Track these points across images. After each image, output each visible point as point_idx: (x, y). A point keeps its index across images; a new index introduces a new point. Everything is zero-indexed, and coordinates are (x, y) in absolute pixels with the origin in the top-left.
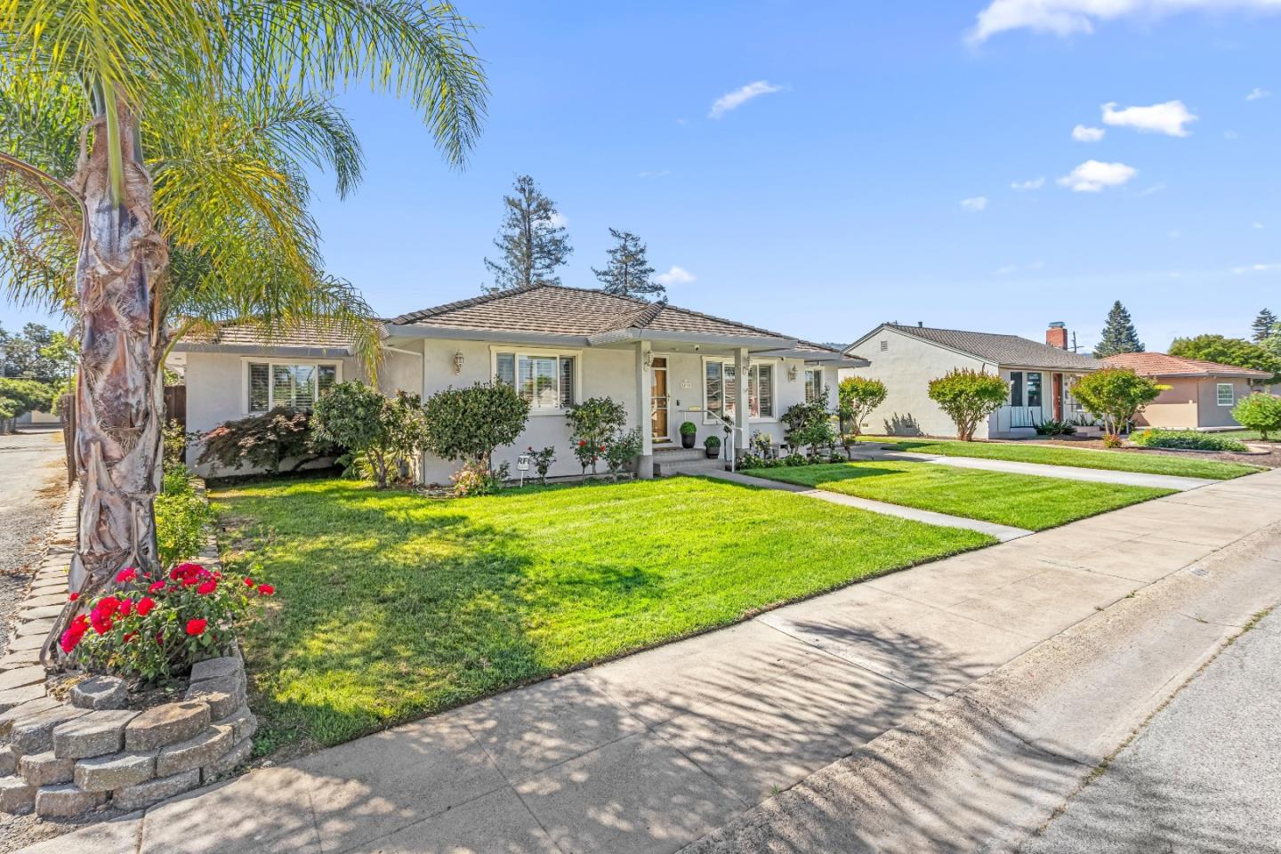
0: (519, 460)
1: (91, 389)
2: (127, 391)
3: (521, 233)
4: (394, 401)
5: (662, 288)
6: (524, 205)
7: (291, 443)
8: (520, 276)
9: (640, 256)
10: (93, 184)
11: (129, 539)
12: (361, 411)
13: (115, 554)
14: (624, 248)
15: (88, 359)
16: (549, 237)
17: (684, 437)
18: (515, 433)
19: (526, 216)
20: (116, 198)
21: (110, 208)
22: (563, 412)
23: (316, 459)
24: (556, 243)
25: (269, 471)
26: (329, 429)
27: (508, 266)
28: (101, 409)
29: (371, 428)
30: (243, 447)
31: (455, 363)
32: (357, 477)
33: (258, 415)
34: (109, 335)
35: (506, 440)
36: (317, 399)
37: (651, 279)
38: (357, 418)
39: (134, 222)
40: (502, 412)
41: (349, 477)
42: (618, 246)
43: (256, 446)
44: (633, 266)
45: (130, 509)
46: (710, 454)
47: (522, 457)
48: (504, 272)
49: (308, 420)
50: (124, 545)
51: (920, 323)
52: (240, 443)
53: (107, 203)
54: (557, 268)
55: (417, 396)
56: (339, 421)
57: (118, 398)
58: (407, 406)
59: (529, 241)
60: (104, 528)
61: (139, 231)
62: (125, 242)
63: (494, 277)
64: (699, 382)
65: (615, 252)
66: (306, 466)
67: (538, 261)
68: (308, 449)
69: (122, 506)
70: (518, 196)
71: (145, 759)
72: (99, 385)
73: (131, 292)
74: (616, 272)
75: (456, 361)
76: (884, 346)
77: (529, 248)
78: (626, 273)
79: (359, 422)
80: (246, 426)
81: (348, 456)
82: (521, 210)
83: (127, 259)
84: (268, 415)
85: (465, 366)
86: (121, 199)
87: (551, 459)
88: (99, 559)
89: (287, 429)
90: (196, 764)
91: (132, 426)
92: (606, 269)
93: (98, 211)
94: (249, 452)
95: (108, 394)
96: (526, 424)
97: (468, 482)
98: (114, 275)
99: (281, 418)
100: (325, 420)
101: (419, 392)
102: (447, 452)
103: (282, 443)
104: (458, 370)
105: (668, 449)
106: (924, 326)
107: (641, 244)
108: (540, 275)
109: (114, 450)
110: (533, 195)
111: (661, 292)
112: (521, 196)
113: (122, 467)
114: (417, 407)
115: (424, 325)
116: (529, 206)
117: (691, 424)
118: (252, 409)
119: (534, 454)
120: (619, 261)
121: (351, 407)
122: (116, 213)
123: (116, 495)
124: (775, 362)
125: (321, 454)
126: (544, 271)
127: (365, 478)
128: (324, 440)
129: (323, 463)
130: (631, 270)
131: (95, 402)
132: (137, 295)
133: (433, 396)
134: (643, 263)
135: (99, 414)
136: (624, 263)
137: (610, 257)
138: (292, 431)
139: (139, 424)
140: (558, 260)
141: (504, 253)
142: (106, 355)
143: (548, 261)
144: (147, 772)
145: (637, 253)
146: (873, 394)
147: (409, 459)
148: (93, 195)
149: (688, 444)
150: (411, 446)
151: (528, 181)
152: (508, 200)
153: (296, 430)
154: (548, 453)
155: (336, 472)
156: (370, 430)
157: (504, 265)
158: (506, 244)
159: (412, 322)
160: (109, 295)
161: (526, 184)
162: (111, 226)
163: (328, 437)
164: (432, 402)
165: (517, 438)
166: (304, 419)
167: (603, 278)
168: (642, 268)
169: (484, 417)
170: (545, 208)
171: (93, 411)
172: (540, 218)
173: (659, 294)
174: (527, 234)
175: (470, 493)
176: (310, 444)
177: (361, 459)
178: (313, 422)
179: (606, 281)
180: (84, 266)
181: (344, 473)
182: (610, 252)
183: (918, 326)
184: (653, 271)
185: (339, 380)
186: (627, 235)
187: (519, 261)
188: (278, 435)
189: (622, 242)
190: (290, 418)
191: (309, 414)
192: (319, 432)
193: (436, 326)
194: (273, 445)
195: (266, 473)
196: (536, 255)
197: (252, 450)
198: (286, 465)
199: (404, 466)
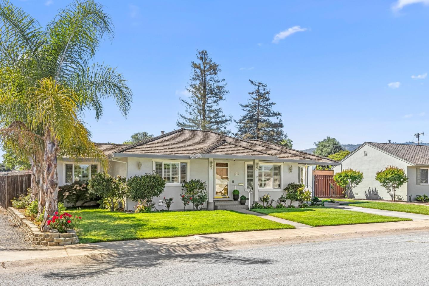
0: (159, 202)
1: (48, 179)
2: (54, 179)
3: (200, 83)
4: (117, 180)
5: (279, 114)
6: (202, 67)
7: (81, 195)
8: (200, 108)
9: (267, 96)
10: (48, 138)
11: (55, 208)
12: (105, 183)
13: (53, 211)
14: (258, 91)
15: (48, 173)
16: (215, 85)
17: (234, 196)
18: (160, 192)
19: (203, 73)
20: (52, 141)
21: (51, 143)
22: (181, 185)
23: (89, 201)
24: (219, 88)
25: (73, 206)
26: (94, 189)
27: (192, 102)
28: (50, 183)
29: (108, 189)
30: (64, 196)
31: (139, 166)
32: (105, 208)
33: (69, 184)
34: (51, 168)
35: (156, 195)
36: (90, 179)
37: (273, 109)
38: (103, 185)
39: (55, 145)
40: (154, 184)
41: (102, 208)
42: (254, 90)
43: (69, 195)
44: (263, 101)
45: (55, 202)
46: (242, 203)
47: (160, 201)
48: (190, 106)
49: (87, 186)
50: (54, 209)
51: (390, 141)
52: (64, 194)
53: (50, 142)
54: (221, 102)
55: (125, 178)
56: (97, 187)
57: (52, 180)
58: (122, 181)
59: (205, 87)
60: (50, 206)
61: (55, 147)
62: (53, 150)
63: (185, 109)
64: (244, 173)
65: (253, 93)
66: (86, 204)
67: (210, 99)
68: (87, 197)
69: (53, 202)
70: (198, 62)
71: (64, 239)
72: (49, 178)
73: (54, 159)
74: (252, 105)
75: (139, 165)
76: (366, 153)
77: (204, 92)
78: (259, 105)
79: (104, 187)
80: (65, 188)
81: (101, 200)
82: (201, 70)
83: (53, 153)
84: (73, 184)
85: (143, 167)
86: (53, 141)
87: (171, 202)
88: (50, 211)
89: (80, 189)
90: (71, 241)
91: (55, 186)
92: (247, 104)
93: (49, 143)
94: (67, 197)
95: (51, 180)
96: (164, 189)
97: (139, 208)
98: (52, 156)
99: (78, 185)
100: (93, 186)
101: (125, 177)
102: (135, 198)
103: (78, 195)
104: (140, 168)
105: (228, 201)
106: (391, 142)
107: (267, 89)
108: (211, 107)
109: (52, 191)
110: (207, 61)
111: (279, 116)
112: (201, 62)
113: (53, 194)
114: (125, 182)
115: (126, 152)
116: (205, 67)
117: (237, 190)
118: (67, 181)
119: (166, 200)
120: (254, 99)
121: (101, 182)
122: (52, 144)
123: (52, 200)
124: (281, 164)
125: (92, 199)
126: (213, 104)
127: (107, 209)
128: (93, 194)
129: (92, 203)
130: (262, 104)
131: (49, 181)
132: (55, 160)
133: (130, 178)
134: (268, 100)
135: (49, 184)
136: (257, 100)
137: (249, 96)
138: (81, 190)
139: (56, 186)
140: (221, 98)
141: (191, 94)
142: (51, 172)
143: (215, 99)
144: (64, 241)
145: (265, 94)
146: (355, 178)
147: (122, 201)
148: (48, 140)
149: (235, 199)
150: (122, 196)
151: (204, 53)
152: (194, 64)
153: (83, 190)
154: (171, 199)
155: (97, 206)
156: (108, 190)
157: (190, 101)
158: (192, 89)
159: (122, 151)
160: (51, 160)
161: (203, 55)
162: (51, 147)
163: (94, 192)
164: (129, 180)
165: (161, 194)
166: (85, 186)
167: (245, 109)
168: (268, 102)
169: (147, 186)
170: (214, 69)
171: (48, 183)
172: (211, 74)
173: (278, 118)
174: (204, 84)
175: (140, 212)
176: (88, 195)
177: (106, 201)
178: (89, 187)
179: (246, 110)
180: (46, 154)
181: (100, 206)
182: (250, 93)
183: (388, 142)
184: (274, 104)
185: (98, 172)
186: (259, 83)
187: (199, 99)
188: (77, 192)
189: (257, 88)
190: (80, 185)
191: (87, 184)
192: (91, 191)
193: (131, 153)
194: (75, 195)
195: (72, 206)
196: (208, 96)
197: (68, 197)
198: (79, 204)
199: (120, 204)
